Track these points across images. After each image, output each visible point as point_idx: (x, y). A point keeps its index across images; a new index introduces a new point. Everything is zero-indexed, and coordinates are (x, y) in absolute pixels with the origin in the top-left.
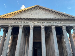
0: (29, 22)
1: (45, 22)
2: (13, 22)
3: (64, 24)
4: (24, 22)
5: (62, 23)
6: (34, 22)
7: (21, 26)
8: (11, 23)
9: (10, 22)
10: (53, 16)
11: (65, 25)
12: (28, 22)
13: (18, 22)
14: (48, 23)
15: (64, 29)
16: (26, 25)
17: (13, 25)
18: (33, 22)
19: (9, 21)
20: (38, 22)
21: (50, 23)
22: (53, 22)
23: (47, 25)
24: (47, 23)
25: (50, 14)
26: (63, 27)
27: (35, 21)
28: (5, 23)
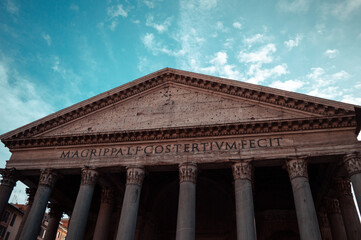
0: (123, 148)
1: (201, 146)
2: (59, 153)
4: (103, 150)
6: (148, 150)
7: (87, 168)
8: (52, 160)
9: (48, 154)
12: (118, 148)
13: (77, 153)
14: (215, 148)
15: (298, 176)
16: (110, 163)
18: (143, 147)
19: (45, 152)
20: (164, 146)
21: (224, 147)
22: (238, 142)
23: (209, 160)
24: (208, 148)
25: (229, 104)
26: (291, 164)
27: (151, 145)
28: (30, 161)
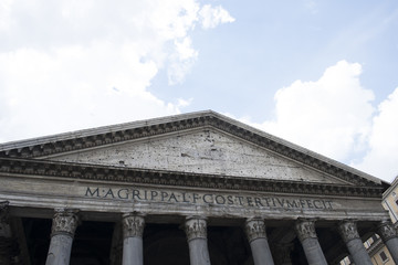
0: (176, 193)
1: (263, 201)
2: (82, 190)
3: (345, 211)
4: (149, 192)
5: (337, 205)
10: (289, 170)
11: (352, 215)
12: (170, 193)
13: (110, 192)
14: (278, 205)
17: (84, 205)
18: (201, 195)
20: (226, 196)
21: (286, 205)
22: (297, 201)
24: (271, 203)
25: (276, 162)
26: (346, 226)
27: (210, 193)
